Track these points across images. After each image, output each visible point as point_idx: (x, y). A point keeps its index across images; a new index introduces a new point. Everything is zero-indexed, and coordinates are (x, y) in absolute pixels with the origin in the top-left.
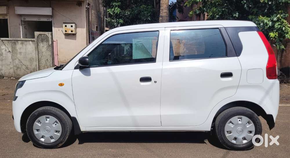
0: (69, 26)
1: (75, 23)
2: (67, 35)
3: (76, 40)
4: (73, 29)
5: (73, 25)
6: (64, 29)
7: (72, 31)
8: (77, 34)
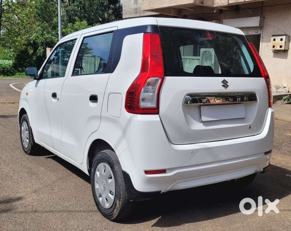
0: (278, 39)
1: (286, 35)
2: (276, 52)
3: (287, 59)
4: (283, 43)
5: (284, 38)
6: (272, 43)
7: (281, 47)
8: (289, 51)
